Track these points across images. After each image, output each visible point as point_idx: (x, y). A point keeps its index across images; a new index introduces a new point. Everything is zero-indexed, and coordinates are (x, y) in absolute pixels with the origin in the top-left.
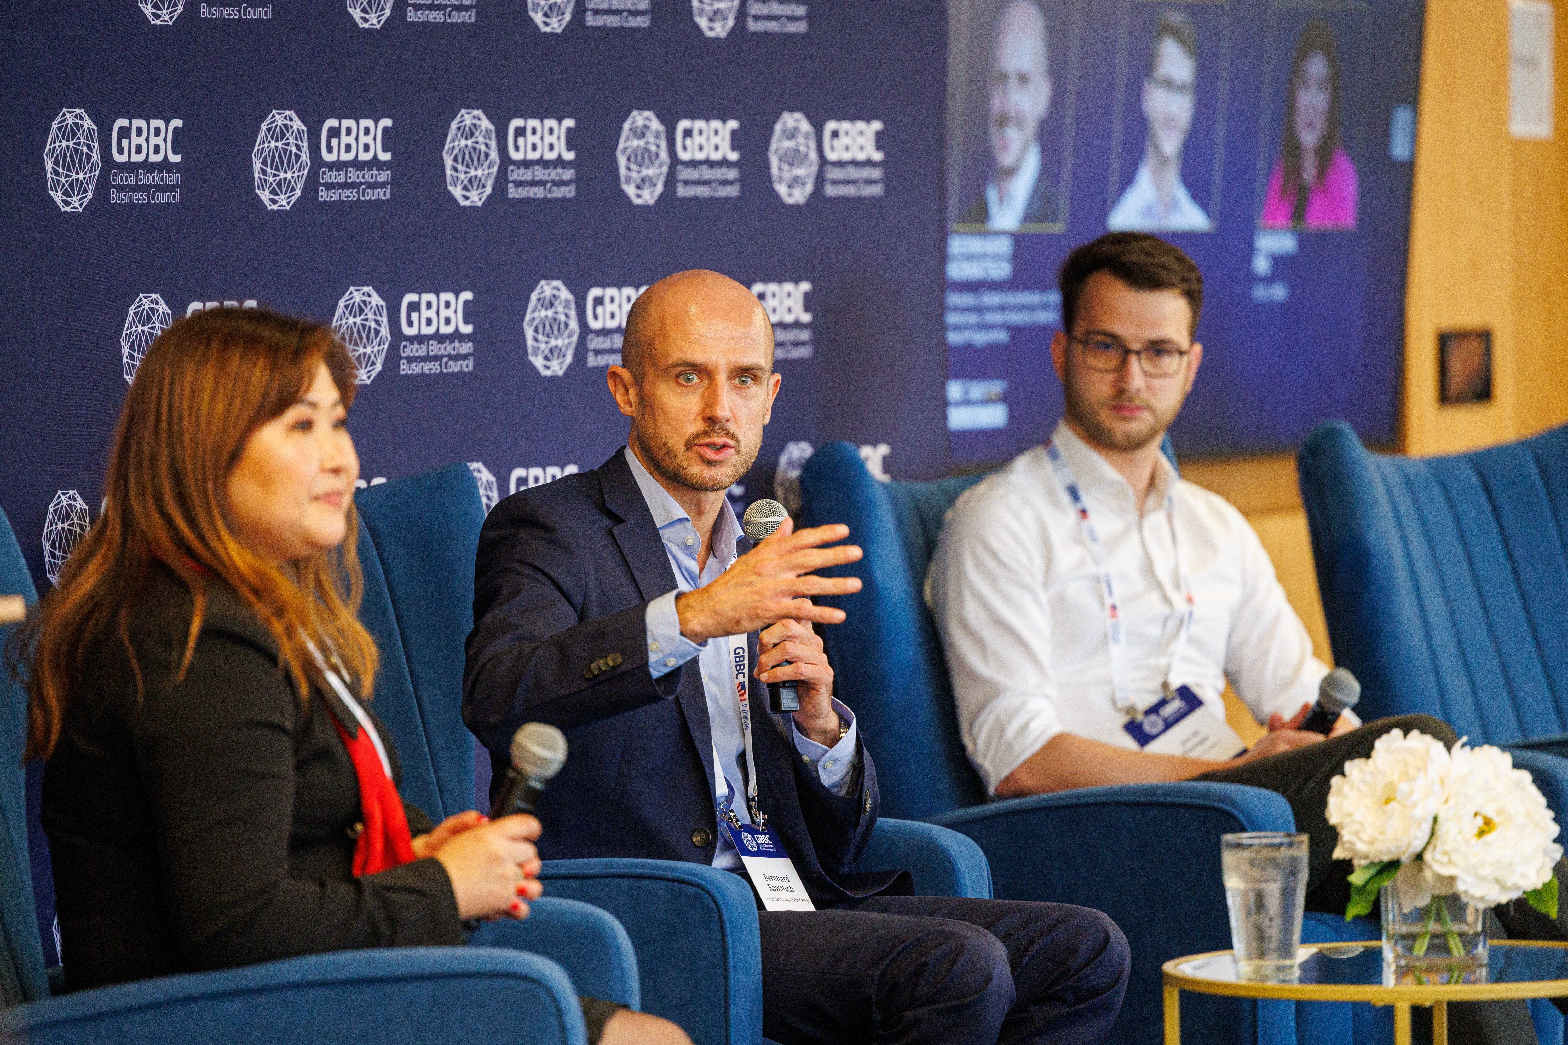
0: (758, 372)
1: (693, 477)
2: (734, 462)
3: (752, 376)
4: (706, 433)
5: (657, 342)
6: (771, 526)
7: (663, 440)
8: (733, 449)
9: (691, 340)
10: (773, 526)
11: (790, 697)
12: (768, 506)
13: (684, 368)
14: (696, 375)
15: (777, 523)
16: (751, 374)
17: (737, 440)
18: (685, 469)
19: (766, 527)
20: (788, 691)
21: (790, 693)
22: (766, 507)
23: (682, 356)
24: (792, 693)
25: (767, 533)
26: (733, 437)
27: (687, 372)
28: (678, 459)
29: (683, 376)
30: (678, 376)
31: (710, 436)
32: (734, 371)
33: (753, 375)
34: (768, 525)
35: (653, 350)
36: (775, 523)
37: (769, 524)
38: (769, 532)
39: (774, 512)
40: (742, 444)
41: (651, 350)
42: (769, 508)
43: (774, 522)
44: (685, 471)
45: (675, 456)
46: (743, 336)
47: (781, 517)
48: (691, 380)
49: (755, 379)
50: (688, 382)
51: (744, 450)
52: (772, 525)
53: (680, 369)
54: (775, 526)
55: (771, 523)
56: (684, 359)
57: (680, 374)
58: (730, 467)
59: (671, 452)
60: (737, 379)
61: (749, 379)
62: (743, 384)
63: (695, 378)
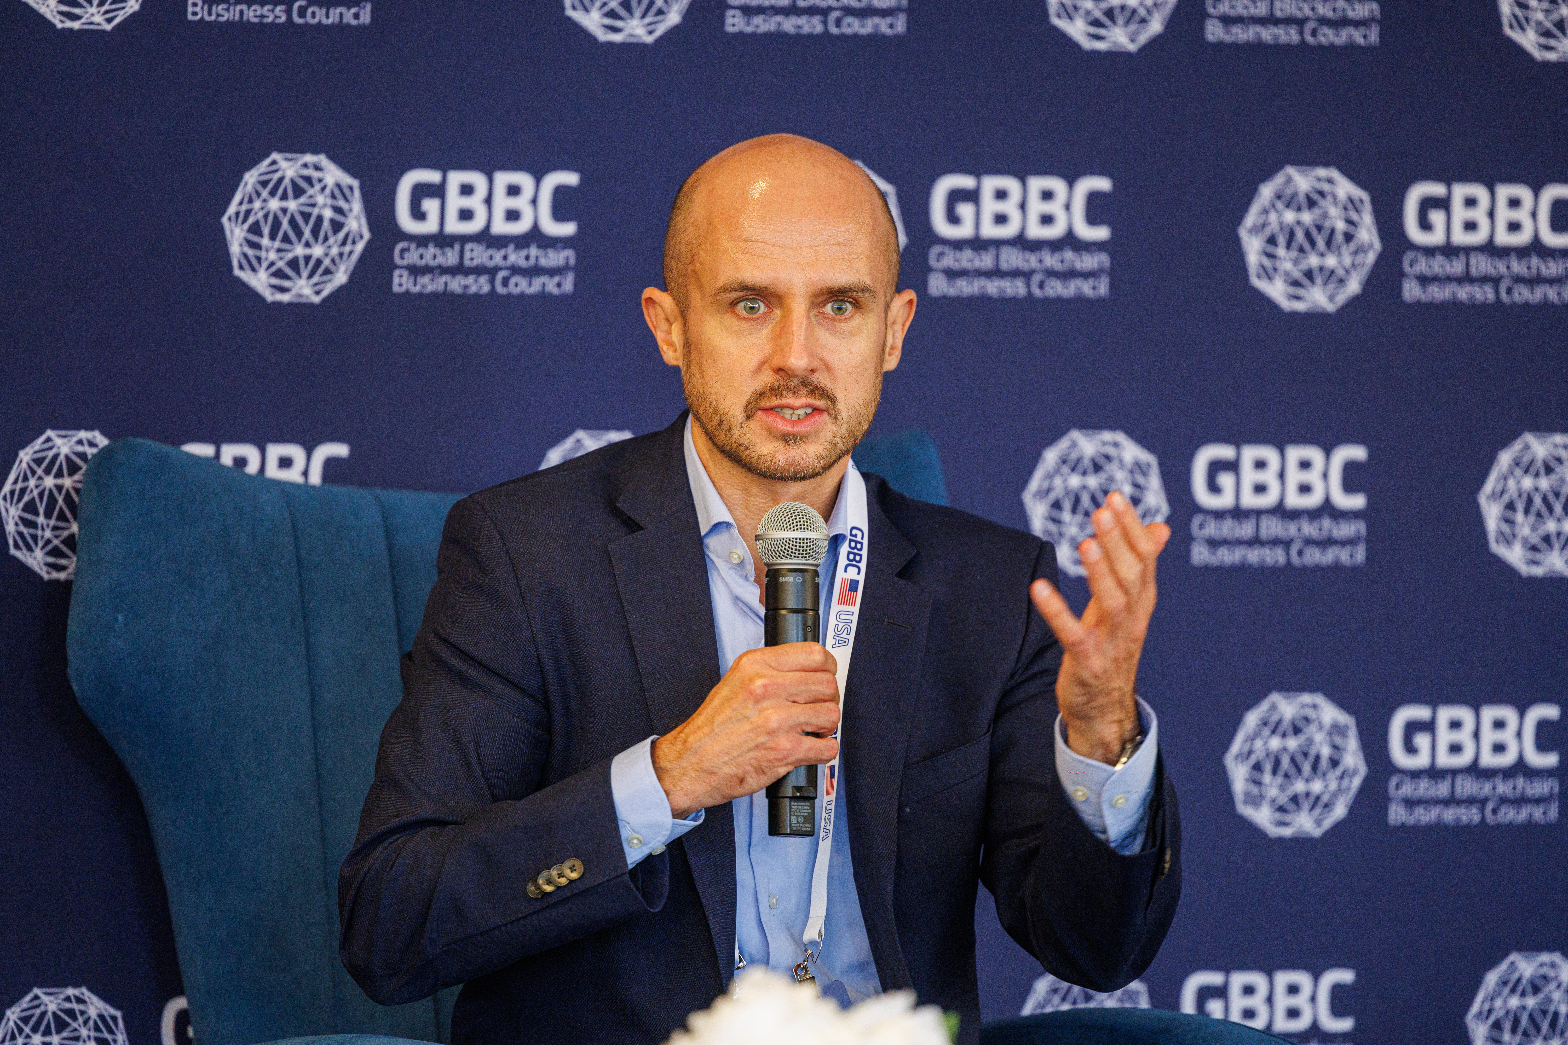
0: (861, 295)
1: (761, 461)
2: (829, 434)
3: (854, 302)
4: (775, 391)
5: (702, 253)
6: (798, 544)
7: (713, 404)
8: (825, 415)
9: (750, 250)
10: (802, 545)
11: (802, 814)
12: (796, 514)
13: (741, 294)
14: (762, 301)
15: (808, 541)
16: (850, 298)
17: (833, 400)
18: (747, 449)
19: (791, 546)
20: (800, 804)
21: (802, 807)
22: (793, 515)
23: (737, 276)
24: (806, 808)
25: (791, 556)
26: (825, 394)
27: (747, 297)
28: (736, 433)
29: (743, 303)
30: (734, 304)
31: (782, 396)
32: (819, 294)
33: (855, 300)
34: (794, 543)
35: (697, 264)
36: (805, 541)
37: (796, 542)
38: (795, 553)
39: (806, 524)
40: (841, 405)
41: (695, 265)
42: (798, 517)
43: (803, 539)
44: (748, 451)
45: (730, 429)
46: (832, 241)
47: (815, 533)
48: (756, 310)
49: (857, 304)
50: (751, 314)
51: (844, 415)
52: (800, 543)
53: (734, 295)
54: (805, 545)
55: (798, 541)
56: (741, 279)
57: (737, 301)
58: (822, 444)
59: (725, 422)
60: (830, 305)
61: (848, 305)
62: (837, 312)
63: (762, 306)
